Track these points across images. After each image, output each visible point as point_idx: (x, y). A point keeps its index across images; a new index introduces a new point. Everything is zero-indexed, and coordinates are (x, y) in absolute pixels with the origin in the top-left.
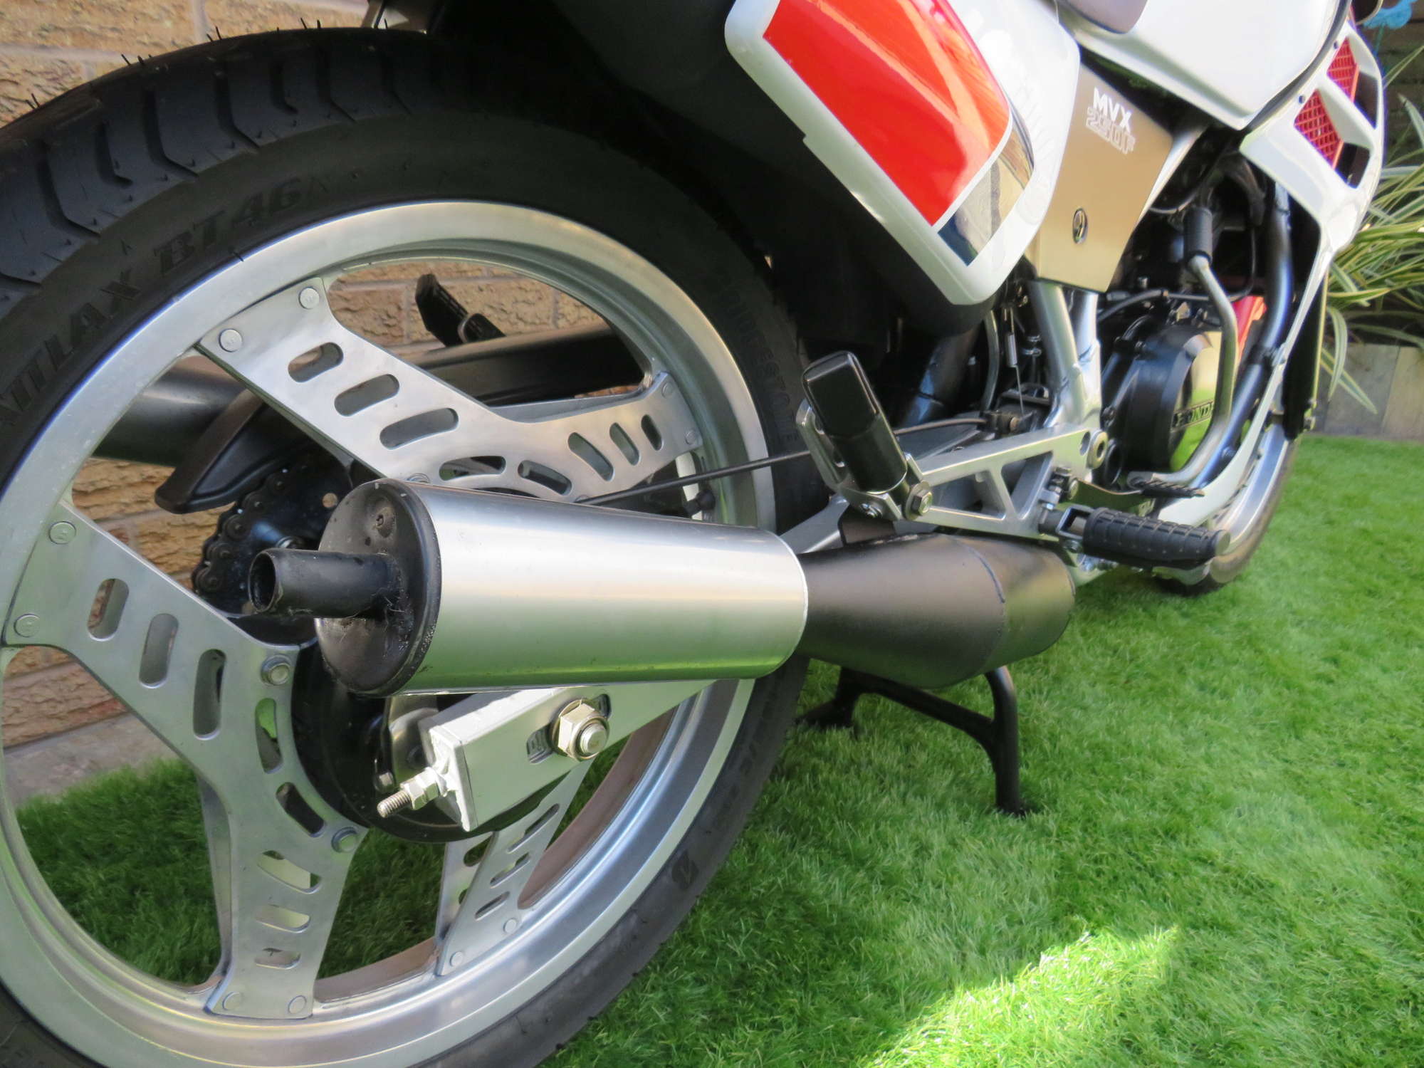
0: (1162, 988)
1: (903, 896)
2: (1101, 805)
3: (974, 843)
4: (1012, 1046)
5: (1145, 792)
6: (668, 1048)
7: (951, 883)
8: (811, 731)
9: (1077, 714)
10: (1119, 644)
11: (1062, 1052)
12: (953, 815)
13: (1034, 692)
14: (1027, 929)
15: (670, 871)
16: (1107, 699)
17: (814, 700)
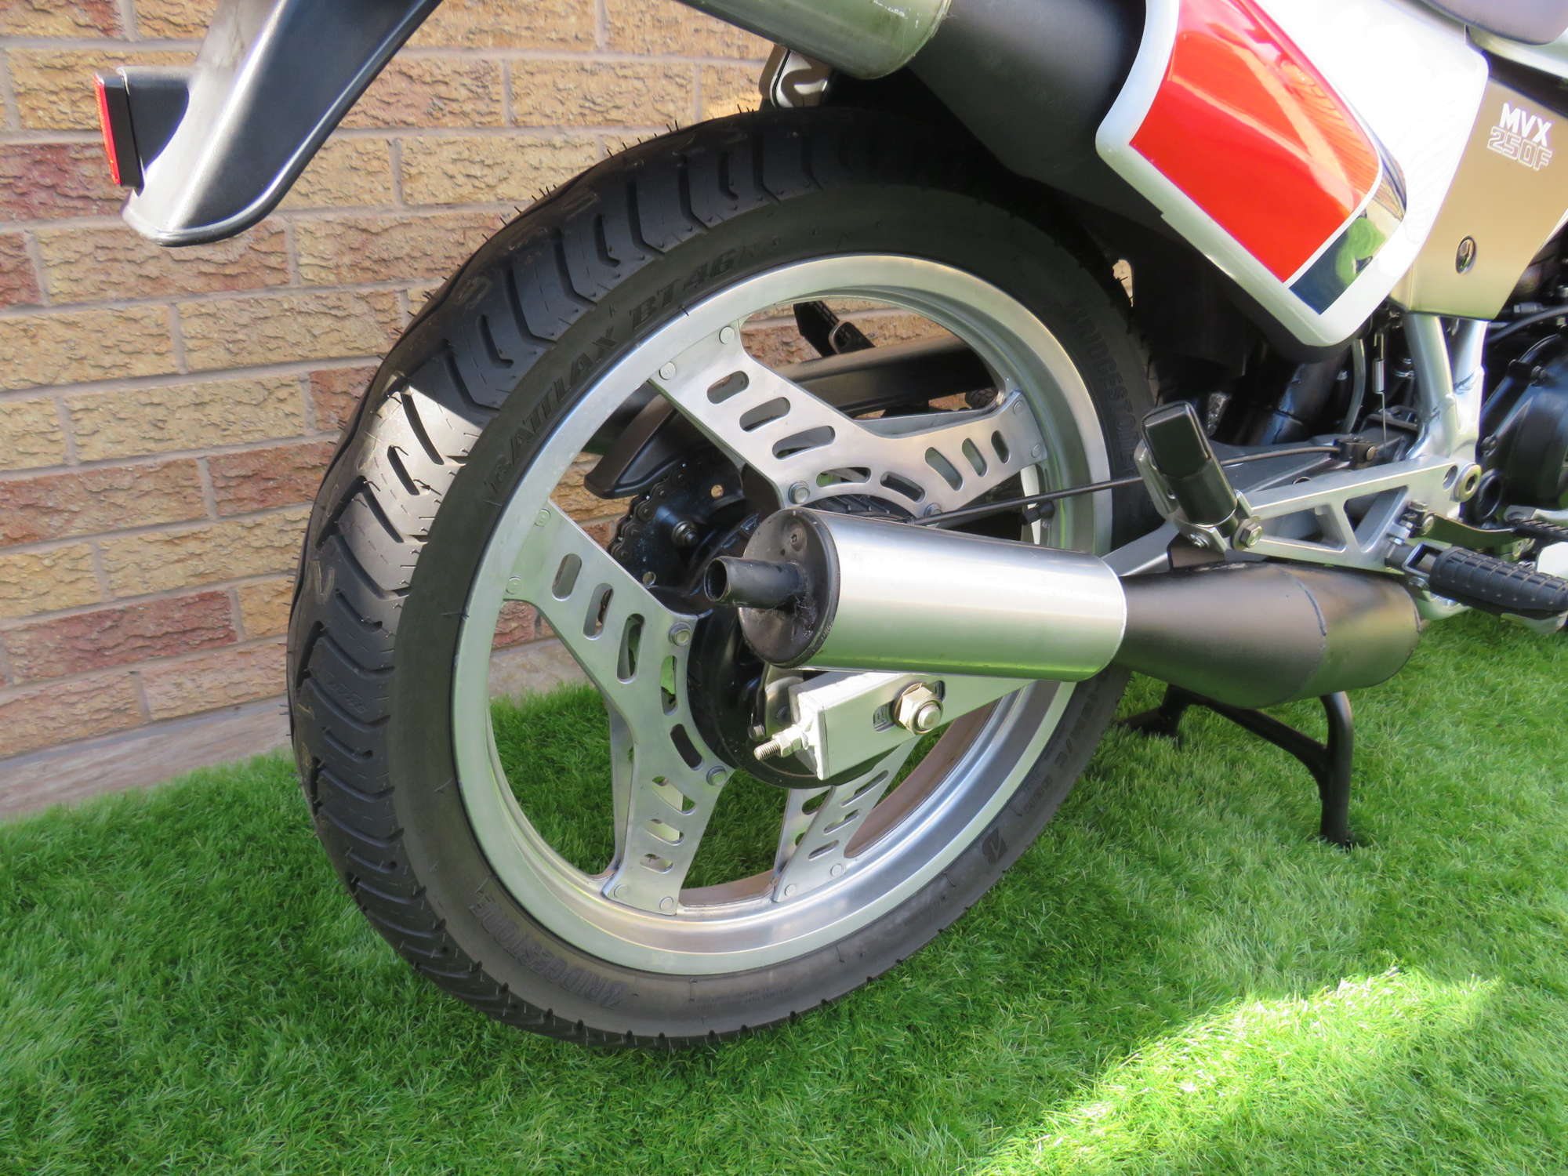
0: (1468, 1033)
1: (1207, 905)
2: (1439, 848)
3: (1289, 866)
4: (1295, 1055)
5: (1493, 843)
6: (964, 1000)
7: (1258, 901)
8: (1133, 736)
9: (1430, 753)
10: (1499, 684)
11: (1347, 1071)
12: (1271, 837)
13: (1385, 724)
14: (1330, 955)
15: (980, 844)
16: (1470, 742)
17: (1140, 705)
